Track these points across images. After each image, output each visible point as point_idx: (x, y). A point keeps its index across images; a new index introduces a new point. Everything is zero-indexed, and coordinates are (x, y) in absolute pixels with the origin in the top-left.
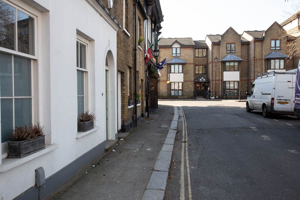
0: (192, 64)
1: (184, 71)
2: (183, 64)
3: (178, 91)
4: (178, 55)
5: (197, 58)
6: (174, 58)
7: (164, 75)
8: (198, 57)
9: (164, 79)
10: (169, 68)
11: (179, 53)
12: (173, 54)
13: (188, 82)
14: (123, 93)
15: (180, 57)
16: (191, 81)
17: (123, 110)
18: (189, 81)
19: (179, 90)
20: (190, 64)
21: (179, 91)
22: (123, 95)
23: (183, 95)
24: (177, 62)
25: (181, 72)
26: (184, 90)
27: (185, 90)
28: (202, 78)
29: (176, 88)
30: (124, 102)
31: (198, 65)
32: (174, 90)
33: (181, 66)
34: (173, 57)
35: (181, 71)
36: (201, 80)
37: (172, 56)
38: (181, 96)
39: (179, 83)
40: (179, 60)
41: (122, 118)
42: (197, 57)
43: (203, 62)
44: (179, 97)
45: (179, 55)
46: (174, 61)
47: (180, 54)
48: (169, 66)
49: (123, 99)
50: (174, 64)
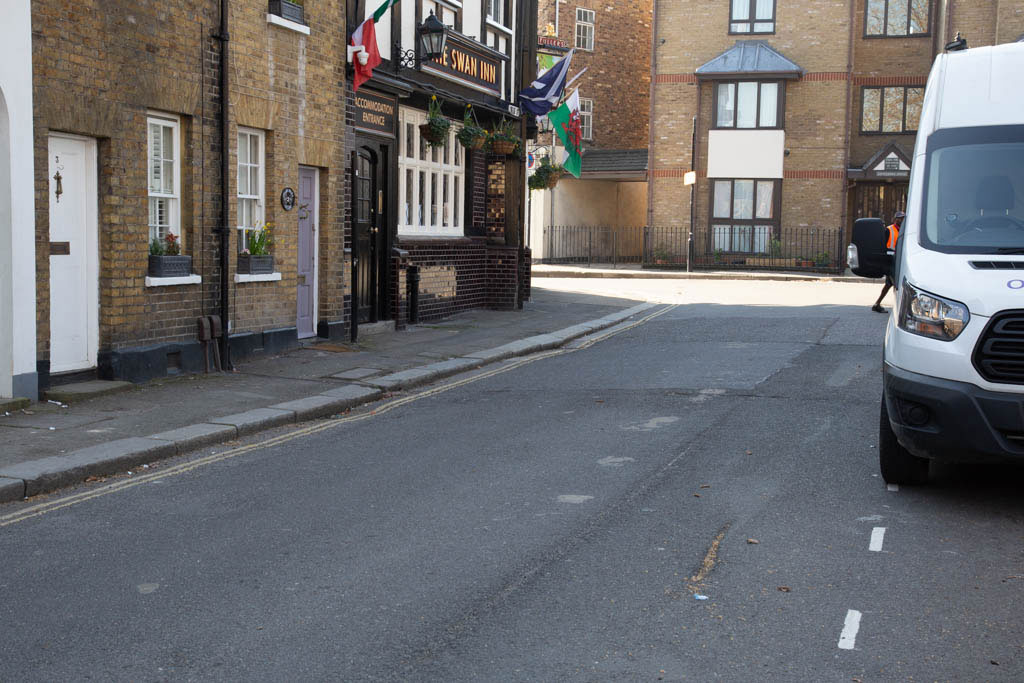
0: (835, 76)
1: (789, 115)
2: (786, 81)
3: (748, 228)
4: (759, 28)
5: (876, 42)
6: (738, 44)
7: (680, 139)
8: (884, 37)
9: (680, 160)
10: (707, 101)
11: (770, 17)
12: (731, 21)
13: (811, 182)
14: (106, 220)
15: (771, 41)
16: (828, 174)
17: (107, 291)
18: (816, 174)
19: (755, 221)
20: (825, 76)
21: (757, 228)
22: (107, 228)
23: (775, 252)
24: (748, 68)
25: (774, 125)
26: (788, 222)
27: (794, 223)
28: (892, 155)
29: (743, 211)
30: (109, 260)
31: (879, 85)
32: (730, 221)
33: (770, 91)
34: (733, 39)
35: (769, 117)
36: (881, 166)
37: (731, 34)
38: (763, 255)
39: (759, 183)
40: (765, 55)
41: (101, 324)
42: (873, 37)
43: (907, 65)
44: (750, 261)
45: (768, 27)
46: (732, 63)
47: (773, 20)
48: (707, 90)
49: (107, 247)
50: (736, 78)
